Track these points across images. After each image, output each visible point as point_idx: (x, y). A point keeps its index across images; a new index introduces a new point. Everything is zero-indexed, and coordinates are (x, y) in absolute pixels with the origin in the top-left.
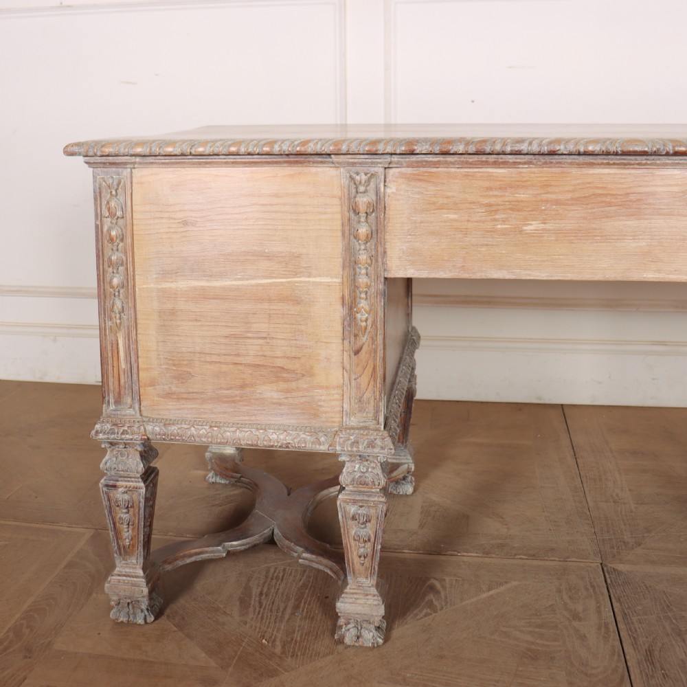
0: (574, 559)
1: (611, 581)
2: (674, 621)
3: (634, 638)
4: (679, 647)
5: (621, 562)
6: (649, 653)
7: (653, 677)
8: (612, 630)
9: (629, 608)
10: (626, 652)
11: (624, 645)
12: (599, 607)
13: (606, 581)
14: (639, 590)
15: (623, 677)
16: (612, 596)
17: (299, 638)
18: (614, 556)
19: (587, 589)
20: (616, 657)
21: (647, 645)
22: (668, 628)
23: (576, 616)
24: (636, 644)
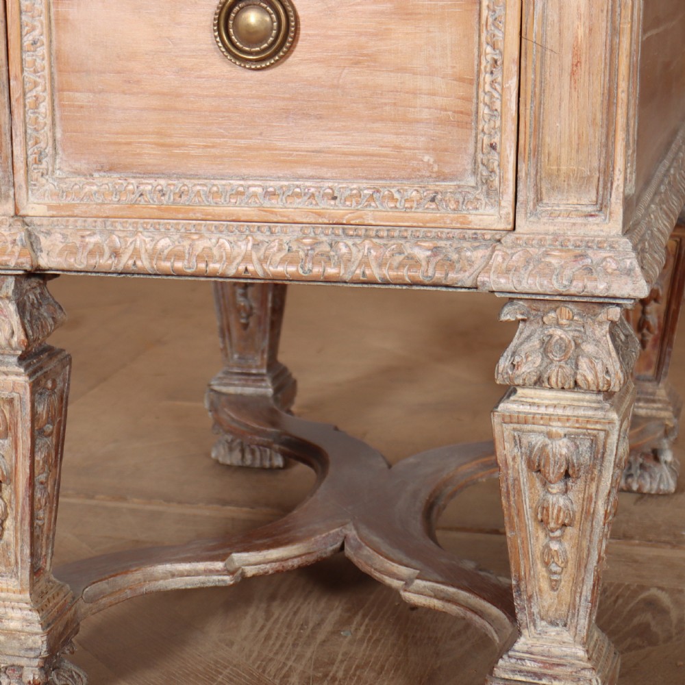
17: (340, 674)
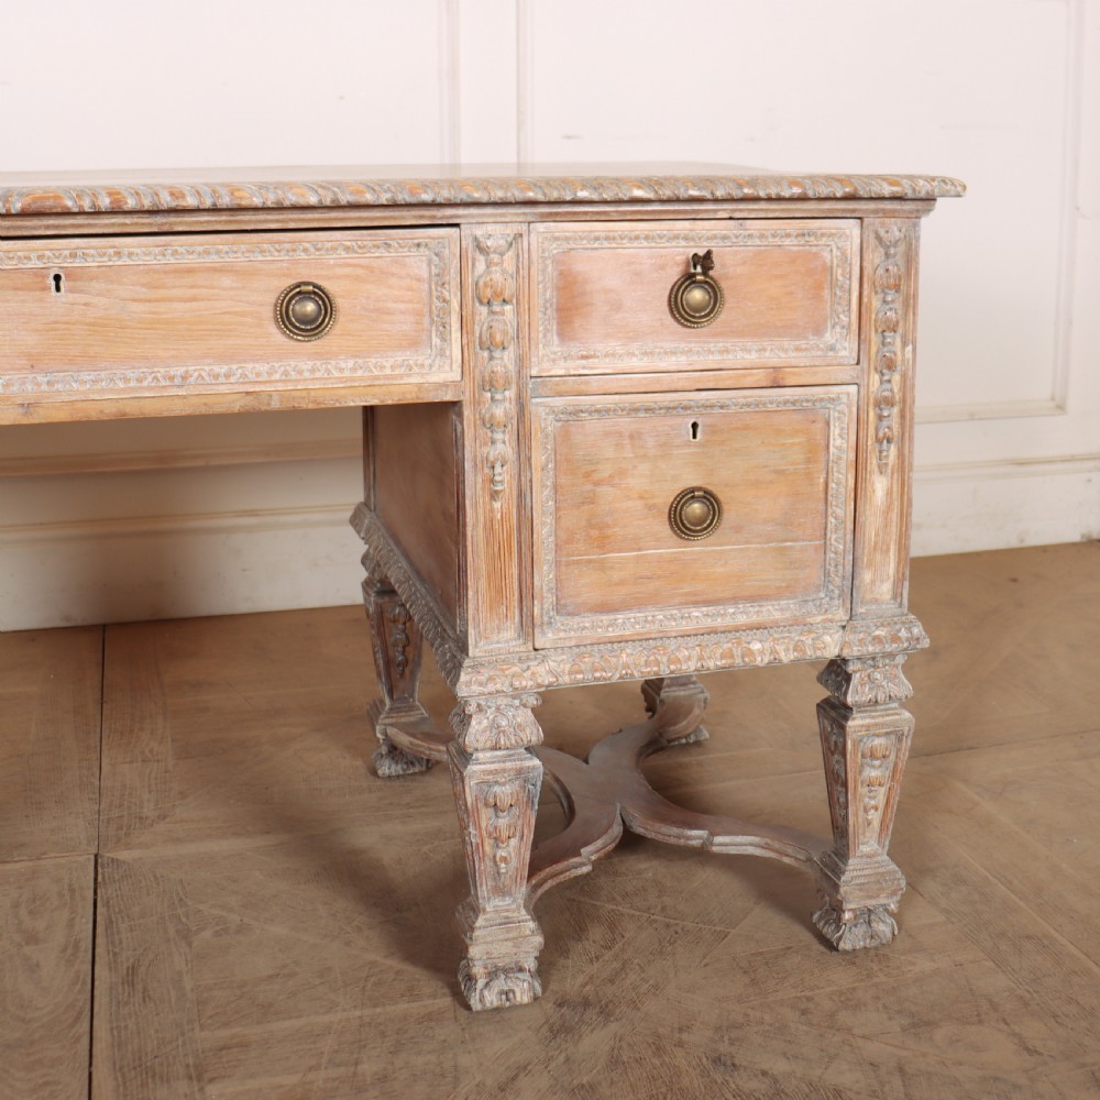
0: (53, 855)
1: (103, 878)
2: (184, 920)
3: (115, 954)
4: (180, 954)
5: (128, 847)
6: (133, 970)
7: (127, 1003)
8: (82, 949)
9: (120, 911)
10: (96, 976)
11: (97, 967)
12: (73, 919)
13: (96, 879)
14: (143, 884)
15: (80, 1013)
16: (99, 899)
18: (119, 840)
19: (61, 895)
20: (78, 987)
21: (132, 960)
22: (172, 931)
23: (32, 938)
24: (115, 961)
